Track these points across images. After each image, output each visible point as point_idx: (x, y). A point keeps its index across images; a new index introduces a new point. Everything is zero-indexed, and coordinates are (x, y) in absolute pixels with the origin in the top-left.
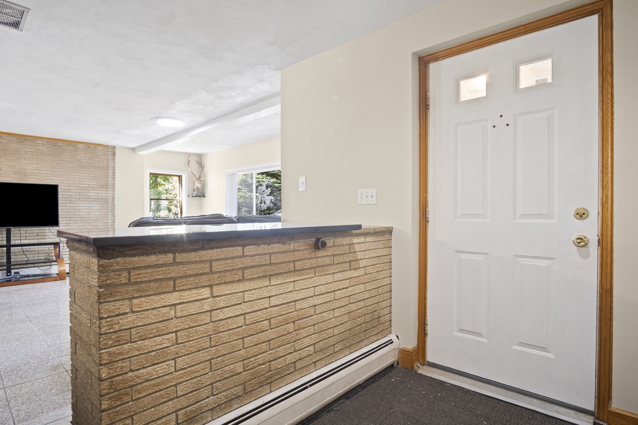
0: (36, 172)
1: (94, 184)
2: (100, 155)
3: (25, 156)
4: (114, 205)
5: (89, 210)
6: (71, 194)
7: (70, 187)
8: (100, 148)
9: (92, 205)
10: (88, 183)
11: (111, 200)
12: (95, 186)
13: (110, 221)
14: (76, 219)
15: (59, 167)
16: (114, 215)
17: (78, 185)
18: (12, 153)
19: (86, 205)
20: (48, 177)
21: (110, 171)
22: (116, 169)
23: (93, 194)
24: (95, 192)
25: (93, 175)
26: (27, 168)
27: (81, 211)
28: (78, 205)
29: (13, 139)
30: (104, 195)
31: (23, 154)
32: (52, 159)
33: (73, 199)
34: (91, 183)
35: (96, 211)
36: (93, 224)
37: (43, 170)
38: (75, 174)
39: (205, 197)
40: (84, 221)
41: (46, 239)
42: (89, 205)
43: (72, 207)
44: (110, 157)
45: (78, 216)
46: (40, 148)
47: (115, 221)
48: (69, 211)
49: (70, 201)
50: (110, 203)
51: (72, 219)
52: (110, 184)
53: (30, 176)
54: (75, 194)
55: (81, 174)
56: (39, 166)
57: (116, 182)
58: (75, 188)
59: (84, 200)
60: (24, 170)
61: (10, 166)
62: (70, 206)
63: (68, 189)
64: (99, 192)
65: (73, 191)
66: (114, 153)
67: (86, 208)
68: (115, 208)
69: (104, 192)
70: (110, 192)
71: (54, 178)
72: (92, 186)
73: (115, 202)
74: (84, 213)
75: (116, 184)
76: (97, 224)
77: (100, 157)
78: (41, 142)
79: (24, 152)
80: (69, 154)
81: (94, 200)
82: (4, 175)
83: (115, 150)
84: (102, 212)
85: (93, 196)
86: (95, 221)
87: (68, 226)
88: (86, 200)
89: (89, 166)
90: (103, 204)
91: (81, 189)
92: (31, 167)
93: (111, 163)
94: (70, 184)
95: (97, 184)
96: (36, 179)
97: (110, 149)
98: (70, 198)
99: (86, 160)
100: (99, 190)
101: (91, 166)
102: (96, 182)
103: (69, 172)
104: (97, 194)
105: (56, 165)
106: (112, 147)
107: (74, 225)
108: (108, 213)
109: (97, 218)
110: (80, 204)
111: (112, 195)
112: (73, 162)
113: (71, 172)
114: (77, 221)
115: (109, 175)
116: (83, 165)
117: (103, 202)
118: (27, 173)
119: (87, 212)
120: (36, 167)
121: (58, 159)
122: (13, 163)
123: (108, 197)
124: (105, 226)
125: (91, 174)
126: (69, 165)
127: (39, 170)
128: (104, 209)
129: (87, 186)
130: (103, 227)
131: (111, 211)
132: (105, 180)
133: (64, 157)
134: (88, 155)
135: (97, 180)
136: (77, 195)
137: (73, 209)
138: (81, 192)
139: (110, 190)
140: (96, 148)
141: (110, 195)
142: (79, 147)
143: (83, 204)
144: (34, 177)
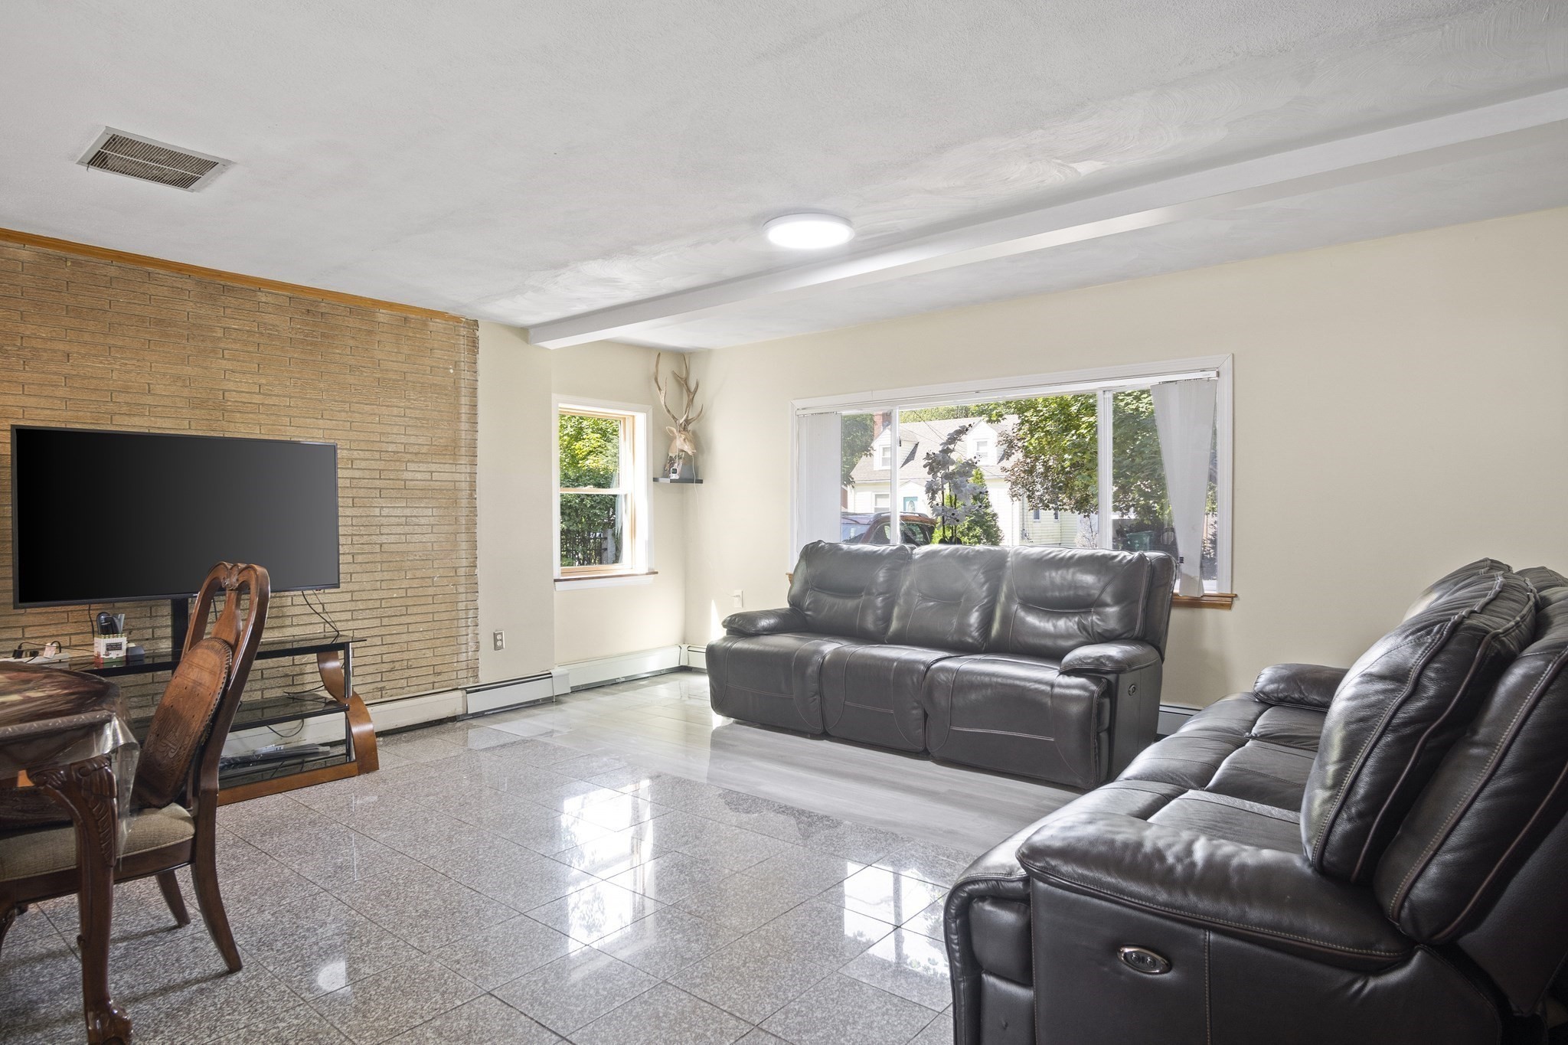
0: (257, 399)
1: (420, 441)
2: (436, 346)
3: (222, 345)
5: (407, 529)
6: (357, 474)
7: (355, 453)
8: (436, 324)
9: (415, 512)
10: (404, 439)
11: (465, 494)
12: (424, 450)
13: (464, 563)
14: (370, 558)
15: (322, 385)
16: (473, 545)
17: (376, 447)
18: (186, 333)
19: (398, 512)
20: (290, 417)
21: (463, 400)
22: (480, 392)
23: (416, 473)
24: (423, 467)
25: (417, 413)
26: (231, 386)
27: (385, 530)
28: (377, 512)
29: (189, 284)
30: (446, 476)
31: (219, 339)
32: (304, 357)
33: (362, 493)
34: (412, 440)
35: (425, 529)
36: (419, 574)
37: (276, 393)
38: (367, 408)
39: (701, 482)
40: (391, 564)
41: (284, 630)
42: (408, 512)
43: (359, 519)
44: (464, 356)
45: (377, 548)
46: (269, 319)
47: (478, 563)
48: (350, 532)
49: (353, 498)
50: (464, 502)
51: (359, 559)
52: (463, 443)
53: (238, 415)
54: (367, 474)
55: (383, 410)
56: (263, 381)
57: (480, 436)
58: (368, 455)
59: (394, 493)
60: (221, 393)
61: (179, 378)
62: (352, 517)
63: (348, 459)
64: (434, 467)
65: (363, 464)
66: (474, 342)
67: (397, 520)
68: (478, 520)
69: (447, 468)
70: (463, 469)
71: (308, 420)
72: (415, 449)
73: (478, 501)
74: (392, 539)
75: (479, 444)
76: (429, 573)
77: (438, 353)
78: (270, 299)
79: (219, 333)
80: (352, 343)
81: (419, 494)
82: (160, 409)
83: (478, 333)
84: (443, 535)
85: (417, 480)
86: (422, 562)
87: (348, 582)
88: (399, 495)
89: (407, 381)
90: (445, 508)
91: (383, 460)
92: (241, 382)
93: (466, 375)
94: (354, 441)
95: (428, 443)
96: (255, 424)
97: (464, 327)
98: (355, 490)
99: (397, 362)
100: (433, 463)
101: (411, 382)
102: (426, 436)
103: (353, 402)
104: (427, 476)
105: (314, 377)
106: (467, 323)
107: (365, 577)
108: (458, 535)
109: (428, 553)
110: (382, 507)
111: (468, 479)
112: (364, 369)
113: (357, 403)
114: (373, 565)
115: (461, 413)
116: (390, 380)
117: (445, 500)
118: (229, 403)
119: (400, 534)
120: (255, 383)
121: (320, 357)
122: (188, 370)
123: (457, 484)
124: (449, 578)
125: (410, 408)
126: (351, 379)
127: (263, 394)
128: (448, 523)
129: (401, 448)
130: (445, 581)
131: (466, 528)
132: (449, 430)
133: (338, 351)
134: (406, 347)
135: (427, 428)
136: (374, 479)
137: (363, 526)
138: (383, 470)
139: (463, 462)
140: (425, 324)
141: (463, 477)
142: (379, 321)
143: (391, 509)
144: (251, 415)
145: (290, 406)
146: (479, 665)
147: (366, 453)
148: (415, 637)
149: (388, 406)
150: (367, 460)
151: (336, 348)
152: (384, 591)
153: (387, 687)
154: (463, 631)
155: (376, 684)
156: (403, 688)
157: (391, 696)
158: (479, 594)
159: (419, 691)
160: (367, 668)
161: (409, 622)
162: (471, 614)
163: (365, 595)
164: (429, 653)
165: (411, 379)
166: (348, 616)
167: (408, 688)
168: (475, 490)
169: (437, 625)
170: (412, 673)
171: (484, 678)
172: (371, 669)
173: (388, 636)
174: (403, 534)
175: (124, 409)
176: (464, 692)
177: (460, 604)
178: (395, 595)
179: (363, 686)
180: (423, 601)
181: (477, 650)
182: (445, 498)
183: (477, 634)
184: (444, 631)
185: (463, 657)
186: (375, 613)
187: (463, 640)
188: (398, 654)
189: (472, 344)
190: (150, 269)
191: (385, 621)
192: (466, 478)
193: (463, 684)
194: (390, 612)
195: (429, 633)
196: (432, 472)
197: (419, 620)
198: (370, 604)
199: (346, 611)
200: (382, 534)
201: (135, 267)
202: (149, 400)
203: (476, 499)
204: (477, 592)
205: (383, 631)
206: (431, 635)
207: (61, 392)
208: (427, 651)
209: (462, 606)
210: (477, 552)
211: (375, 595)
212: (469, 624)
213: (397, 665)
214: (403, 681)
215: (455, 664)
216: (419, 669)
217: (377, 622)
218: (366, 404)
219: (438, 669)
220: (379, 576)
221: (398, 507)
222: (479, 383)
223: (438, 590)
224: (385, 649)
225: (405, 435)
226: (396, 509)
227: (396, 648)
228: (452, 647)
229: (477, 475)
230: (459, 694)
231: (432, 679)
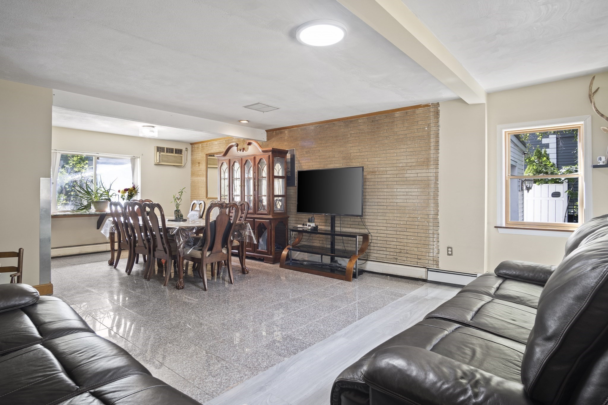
0: (358, 154)
1: (412, 161)
2: (419, 120)
3: (350, 139)
4: (437, 189)
5: (407, 197)
6: (388, 176)
7: (388, 168)
8: (419, 111)
9: (410, 190)
10: (405, 161)
11: (433, 182)
12: (414, 164)
13: (432, 213)
15: (377, 146)
16: (437, 205)
17: (395, 165)
18: (342, 138)
19: (403, 190)
20: (367, 158)
21: (432, 140)
22: (440, 135)
23: (411, 174)
24: (414, 171)
25: (411, 150)
26: (352, 151)
27: (398, 197)
28: (395, 190)
30: (424, 175)
32: (371, 137)
33: (390, 183)
34: (409, 161)
35: (414, 197)
36: (411, 216)
37: (363, 151)
38: (392, 151)
40: (400, 211)
42: (407, 190)
43: (389, 193)
44: (432, 121)
45: (395, 204)
46: (361, 127)
47: (439, 213)
48: (386, 198)
50: (432, 186)
52: (432, 159)
53: (353, 160)
54: (392, 176)
55: (398, 151)
56: (360, 148)
57: (440, 155)
58: (392, 169)
59: (402, 183)
60: (349, 154)
61: (340, 151)
63: (385, 171)
64: (418, 171)
65: (391, 172)
67: (403, 193)
68: (439, 193)
69: (424, 171)
70: (432, 171)
71: (372, 159)
72: (410, 164)
73: (439, 185)
74: (401, 201)
75: (440, 159)
76: (416, 216)
77: (420, 123)
78: (362, 121)
79: (349, 136)
80: (386, 128)
81: (412, 183)
82: (336, 161)
83: (439, 108)
84: (422, 200)
85: (411, 177)
86: (413, 211)
87: (385, 216)
88: (404, 184)
89: (407, 137)
90: (423, 188)
91: (398, 170)
92: (354, 149)
93: (433, 129)
94: (387, 164)
95: (416, 161)
96: (358, 162)
97: (432, 108)
98: (387, 182)
99: (403, 131)
100: (418, 169)
101: (409, 137)
102: (415, 158)
103: (387, 150)
104: (416, 175)
105: (374, 143)
106: (434, 105)
107: (390, 215)
108: (429, 200)
109: (416, 207)
110: (398, 188)
111: (434, 175)
112: (391, 137)
113: (388, 150)
114: (394, 210)
115: (431, 146)
116: (400, 139)
117: (423, 185)
118: (351, 157)
119: (404, 199)
120: (358, 149)
121: (376, 136)
122: (342, 149)
123: (429, 177)
124: (425, 219)
125: (409, 148)
126: (386, 141)
127: (360, 152)
128: (424, 195)
129: (405, 165)
130: (423, 220)
131: (433, 197)
132: (425, 154)
133: (382, 132)
134: (406, 124)
135: (415, 155)
136: (394, 178)
137: (390, 195)
138: (398, 174)
139: (432, 168)
140: (414, 112)
141: (432, 175)
142: (396, 116)
143: (401, 189)
144: (357, 160)
145: (367, 155)
146: (439, 260)
147: (391, 168)
148: (410, 241)
149: (399, 149)
150: (392, 170)
151: (381, 131)
152: (398, 221)
153: (398, 259)
154: (431, 243)
155: (394, 256)
156: (405, 261)
157: (400, 262)
158: (439, 228)
159: (411, 264)
160: (391, 249)
161: (407, 235)
162: (435, 236)
163: (391, 222)
164: (416, 249)
165: (409, 136)
166: (385, 228)
167: (406, 261)
168: (438, 180)
169: (419, 238)
170: (408, 256)
171: (441, 267)
172: (392, 250)
173: (399, 239)
174: (406, 199)
175: (329, 162)
176: (427, 270)
177: (430, 231)
178: (402, 223)
179: (390, 256)
180: (413, 227)
181: (438, 253)
182: (424, 184)
183: (439, 246)
184: (422, 241)
185: (431, 255)
186: (394, 229)
187: (431, 247)
188: (402, 246)
189: (437, 114)
190: (334, 122)
191: (398, 233)
192: (433, 175)
193: (431, 267)
194: (400, 229)
195: (416, 241)
196: (417, 173)
197: (411, 235)
198: (393, 225)
199: (384, 227)
200: (397, 199)
201: (331, 123)
202: (334, 159)
203: (438, 184)
204: (439, 227)
205: (397, 236)
206: (417, 242)
207: (318, 160)
208: (415, 248)
209: (431, 232)
210: (439, 208)
211: (394, 222)
212: (435, 240)
213: (402, 251)
214: (404, 258)
215: (427, 257)
216: (411, 255)
217: (395, 233)
218: (392, 150)
219: (420, 257)
220: (395, 215)
221: (404, 188)
222: (440, 131)
223: (420, 224)
224: (397, 244)
225: (406, 159)
226: (402, 189)
227: (402, 244)
228: (426, 249)
229: (439, 173)
230: (424, 270)
231: (417, 260)
